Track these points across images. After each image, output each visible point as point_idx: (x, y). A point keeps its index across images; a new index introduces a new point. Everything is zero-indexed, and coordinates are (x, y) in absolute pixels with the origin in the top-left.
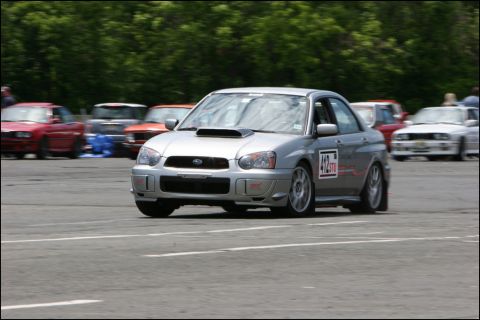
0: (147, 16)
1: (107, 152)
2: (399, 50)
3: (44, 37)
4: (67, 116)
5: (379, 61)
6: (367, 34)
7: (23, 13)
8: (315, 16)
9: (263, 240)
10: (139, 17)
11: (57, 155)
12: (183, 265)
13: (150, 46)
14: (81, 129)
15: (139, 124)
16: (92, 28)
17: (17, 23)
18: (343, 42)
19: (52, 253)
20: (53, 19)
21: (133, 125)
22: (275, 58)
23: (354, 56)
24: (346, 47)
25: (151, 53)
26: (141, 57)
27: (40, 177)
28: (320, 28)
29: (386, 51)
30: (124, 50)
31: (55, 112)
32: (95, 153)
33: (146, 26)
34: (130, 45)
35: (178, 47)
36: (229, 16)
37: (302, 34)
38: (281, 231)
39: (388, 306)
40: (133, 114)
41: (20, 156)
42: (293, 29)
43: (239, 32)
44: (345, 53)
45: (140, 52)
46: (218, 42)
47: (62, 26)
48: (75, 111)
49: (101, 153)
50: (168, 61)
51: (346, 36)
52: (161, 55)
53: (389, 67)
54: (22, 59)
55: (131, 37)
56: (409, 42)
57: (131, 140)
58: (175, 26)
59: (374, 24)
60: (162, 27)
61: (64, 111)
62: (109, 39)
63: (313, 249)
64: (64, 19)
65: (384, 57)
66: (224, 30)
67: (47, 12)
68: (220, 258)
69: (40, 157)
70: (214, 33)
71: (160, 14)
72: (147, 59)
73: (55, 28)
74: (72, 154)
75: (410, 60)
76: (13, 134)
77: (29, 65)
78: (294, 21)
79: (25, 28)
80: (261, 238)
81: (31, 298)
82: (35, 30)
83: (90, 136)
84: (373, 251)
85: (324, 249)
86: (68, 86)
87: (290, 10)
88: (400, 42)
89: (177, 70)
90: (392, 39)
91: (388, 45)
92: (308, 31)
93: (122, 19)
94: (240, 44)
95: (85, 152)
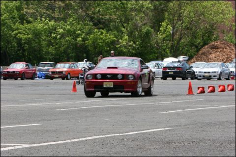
0: (55, 35)
1: (43, 78)
2: (134, 45)
3: (23, 42)
4: (31, 66)
5: (128, 48)
6: (124, 41)
7: (17, 34)
8: (108, 34)
9: (93, 105)
10: (53, 35)
11: (27, 78)
12: (67, 113)
13: (56, 44)
14: (35, 70)
15: (53, 69)
16: (38, 39)
17: (15, 37)
18: (117, 43)
19: (26, 109)
20: (26, 36)
21: (51, 69)
22: (95, 48)
23: (120, 47)
24: (118, 44)
25: (57, 46)
26: (54, 47)
27: (22, 85)
28: (110, 38)
29: (130, 46)
30: (48, 46)
31: (27, 65)
32: (39, 78)
33: (55, 38)
34: (50, 44)
35: (65, 44)
36: (82, 35)
37: (104, 40)
38: (98, 102)
39: (131, 125)
40: (51, 66)
41: (16, 79)
42: (101, 39)
43: (84, 40)
44: (117, 46)
45: (53, 46)
46: (78, 43)
47: (29, 38)
48: (33, 65)
49: (41, 77)
50: (62, 49)
51: (118, 41)
52: (60, 47)
53: (131, 50)
54: (16, 48)
55: (51, 41)
56: (137, 43)
57: (51, 73)
58: (64, 38)
59: (126, 37)
60: (60, 38)
61: (30, 65)
62: (44, 42)
63: (108, 107)
64: (29, 36)
65: (130, 48)
66: (79, 39)
67: (25, 34)
68: (79, 110)
69: (22, 79)
70: (76, 40)
71: (59, 34)
72: (56, 48)
73: (26, 39)
74: (32, 78)
75: (138, 48)
76: (14, 72)
77: (19, 50)
78: (101, 36)
79: (17, 39)
80: (92, 104)
81: (19, 123)
82: (21, 39)
83: (38, 72)
84: (127, 108)
85: (111, 107)
86: (31, 57)
87: (100, 33)
88: (135, 43)
89: (65, 52)
90: (132, 42)
91: (131, 44)
92: (105, 40)
93: (47, 36)
94: (85, 43)
95: (36, 77)
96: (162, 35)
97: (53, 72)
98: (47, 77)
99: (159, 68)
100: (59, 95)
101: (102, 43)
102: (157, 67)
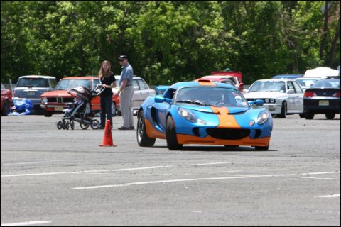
0: (55, 14)
1: (27, 111)
2: (237, 39)
5: (224, 46)
6: (214, 28)
8: (178, 13)
10: (49, 16)
14: (9, 94)
16: (16, 21)
18: (197, 33)
21: (47, 92)
23: (205, 43)
24: (200, 37)
29: (228, 39)
33: (57, 20)
37: (169, 27)
40: (46, 83)
42: (162, 22)
44: (198, 40)
45: (49, 39)
49: (23, 111)
50: (70, 46)
51: (201, 27)
52: (65, 41)
53: (230, 50)
56: (244, 33)
57: (46, 101)
59: (219, 20)
60: (67, 22)
63: (195, 183)
65: (227, 44)
70: (104, 26)
71: (65, 13)
74: (3, 112)
83: (16, 99)
84: (238, 185)
87: (159, 9)
88: (238, 33)
89: (78, 52)
90: (232, 31)
91: (230, 34)
92: (173, 24)
93: (37, 15)
94: (123, 34)
95: (12, 111)
96: (302, 15)
97: (51, 99)
98: (36, 110)
99: (295, 92)
100: (74, 154)
101: (165, 32)
102: (291, 89)
